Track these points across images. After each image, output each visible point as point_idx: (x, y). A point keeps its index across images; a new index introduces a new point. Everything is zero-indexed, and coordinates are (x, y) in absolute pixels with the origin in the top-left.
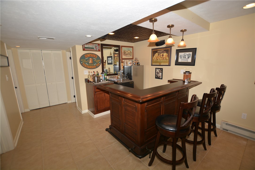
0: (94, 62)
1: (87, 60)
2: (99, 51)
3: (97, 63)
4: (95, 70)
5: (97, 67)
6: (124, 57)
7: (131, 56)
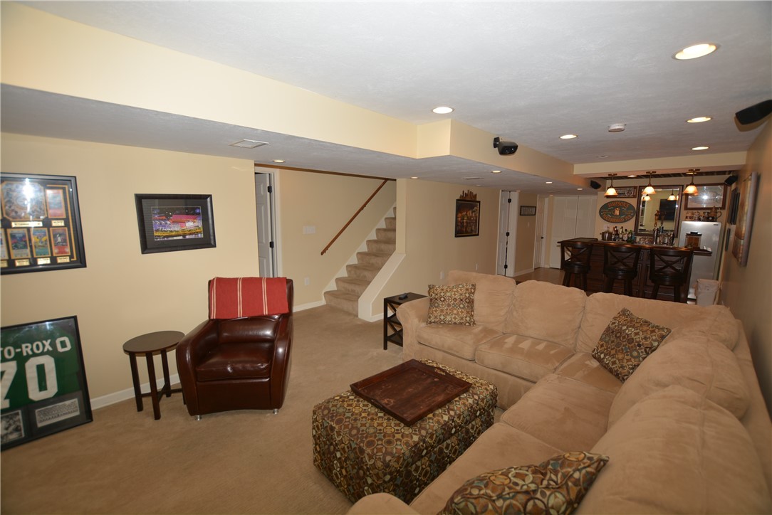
0: (621, 214)
1: (610, 210)
2: (634, 197)
3: (627, 215)
5: (625, 221)
6: (691, 204)
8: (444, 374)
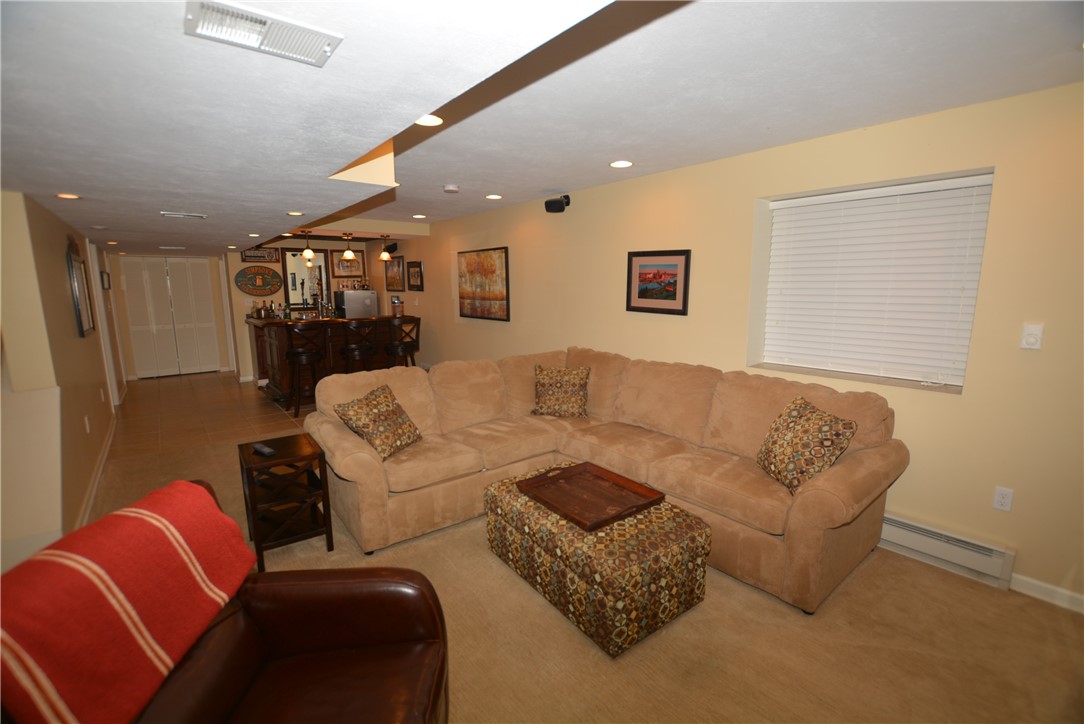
0: (265, 283)
1: (250, 279)
2: (278, 261)
3: (273, 285)
4: (268, 300)
5: (272, 293)
6: (338, 272)
7: (358, 269)
8: (558, 472)
